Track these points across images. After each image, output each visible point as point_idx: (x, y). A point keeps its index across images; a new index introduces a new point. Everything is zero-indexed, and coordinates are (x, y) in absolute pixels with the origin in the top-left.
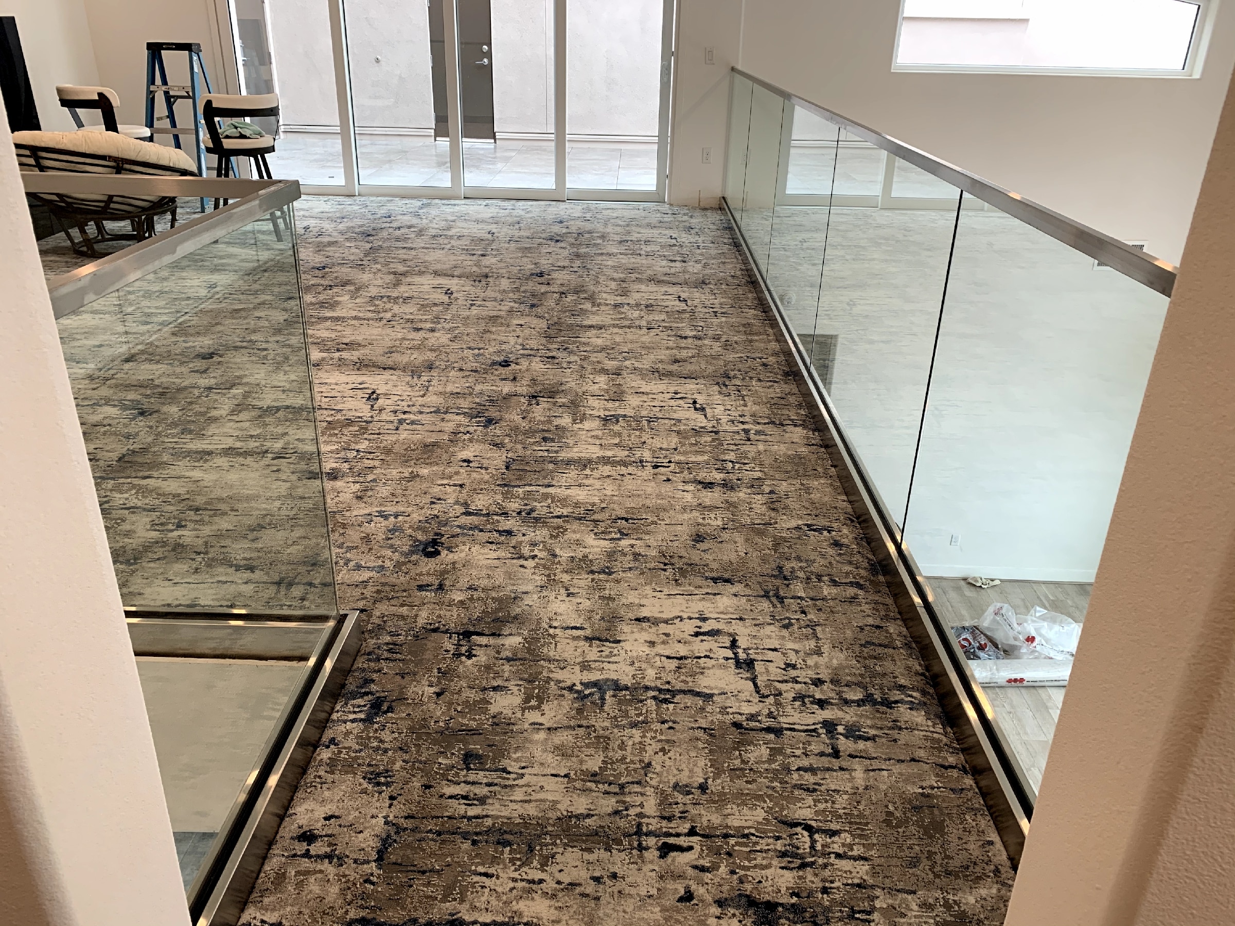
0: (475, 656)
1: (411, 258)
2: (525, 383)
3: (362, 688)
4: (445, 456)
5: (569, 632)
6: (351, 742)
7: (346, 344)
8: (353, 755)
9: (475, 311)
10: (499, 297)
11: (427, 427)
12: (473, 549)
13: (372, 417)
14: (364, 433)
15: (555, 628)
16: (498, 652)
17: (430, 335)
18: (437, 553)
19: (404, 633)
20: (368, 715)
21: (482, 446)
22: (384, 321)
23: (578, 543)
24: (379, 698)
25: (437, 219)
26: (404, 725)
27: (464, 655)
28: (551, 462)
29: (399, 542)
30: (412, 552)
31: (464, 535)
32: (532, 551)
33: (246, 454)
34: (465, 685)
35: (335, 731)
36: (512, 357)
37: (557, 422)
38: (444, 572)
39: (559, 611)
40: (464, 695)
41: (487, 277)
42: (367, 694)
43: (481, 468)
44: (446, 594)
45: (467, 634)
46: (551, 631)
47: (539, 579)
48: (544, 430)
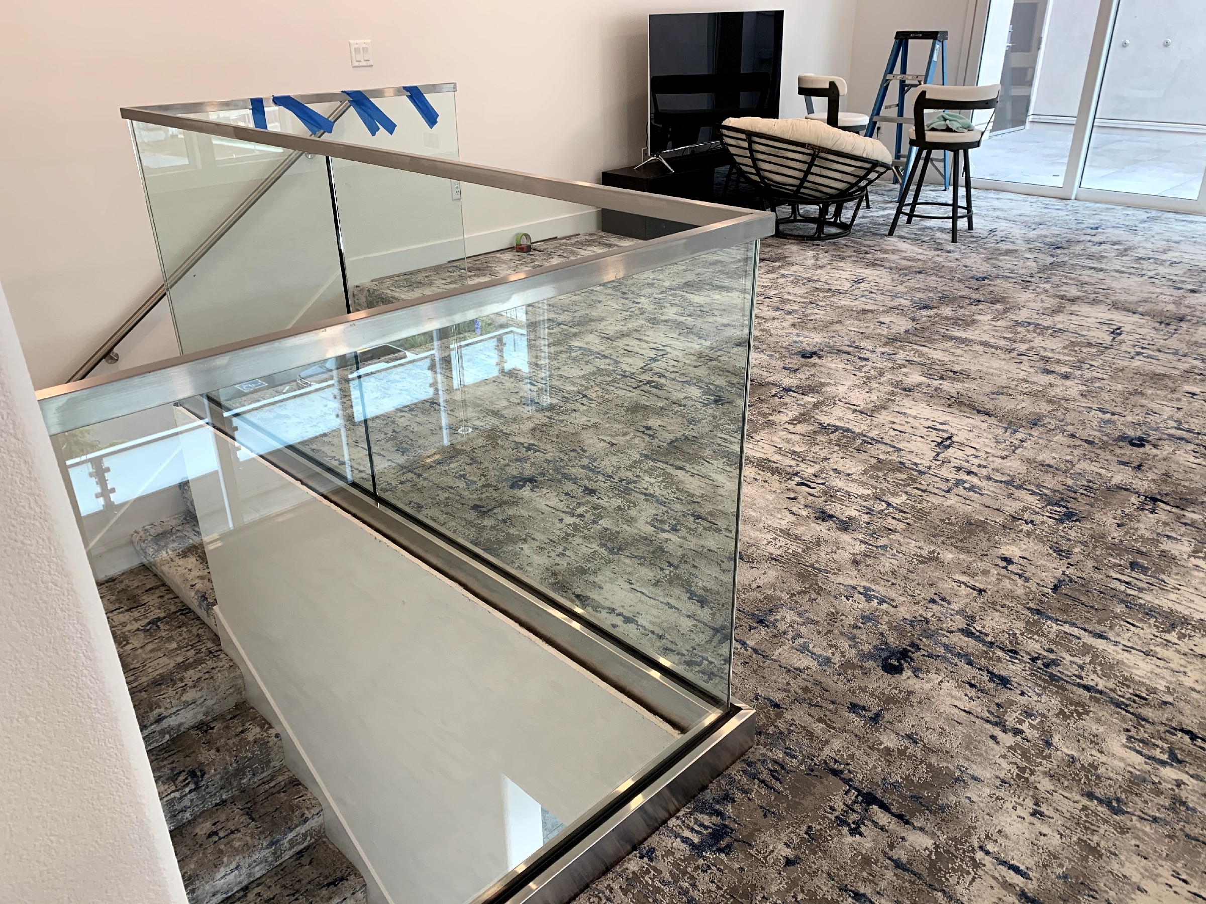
0: (861, 834)
1: (1093, 281)
2: (1151, 476)
3: (718, 802)
4: (984, 545)
5: (1003, 869)
6: (664, 866)
7: (954, 372)
8: (657, 884)
9: (1137, 363)
10: (1184, 348)
11: (986, 500)
12: (945, 685)
13: (929, 468)
14: (909, 485)
15: (987, 853)
16: (891, 846)
17: (1059, 382)
18: (898, 670)
19: (800, 757)
20: (702, 841)
21: (1039, 547)
22: (1014, 354)
23: (1095, 741)
24: (725, 826)
25: (1157, 237)
26: (729, 879)
27: (849, 825)
28: (1122, 601)
29: (864, 637)
30: (871, 656)
31: (945, 659)
32: (1021, 722)
33: (775, 471)
34: (825, 868)
35: (661, 841)
36: (1154, 435)
37: (1167, 545)
38: (891, 700)
39: (1007, 830)
40: (816, 881)
41: (1181, 320)
42: (719, 814)
43: (1020, 576)
44: (877, 730)
45: (869, 799)
46: (979, 855)
47: (1006, 769)
48: (1139, 552)
